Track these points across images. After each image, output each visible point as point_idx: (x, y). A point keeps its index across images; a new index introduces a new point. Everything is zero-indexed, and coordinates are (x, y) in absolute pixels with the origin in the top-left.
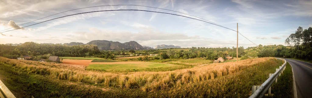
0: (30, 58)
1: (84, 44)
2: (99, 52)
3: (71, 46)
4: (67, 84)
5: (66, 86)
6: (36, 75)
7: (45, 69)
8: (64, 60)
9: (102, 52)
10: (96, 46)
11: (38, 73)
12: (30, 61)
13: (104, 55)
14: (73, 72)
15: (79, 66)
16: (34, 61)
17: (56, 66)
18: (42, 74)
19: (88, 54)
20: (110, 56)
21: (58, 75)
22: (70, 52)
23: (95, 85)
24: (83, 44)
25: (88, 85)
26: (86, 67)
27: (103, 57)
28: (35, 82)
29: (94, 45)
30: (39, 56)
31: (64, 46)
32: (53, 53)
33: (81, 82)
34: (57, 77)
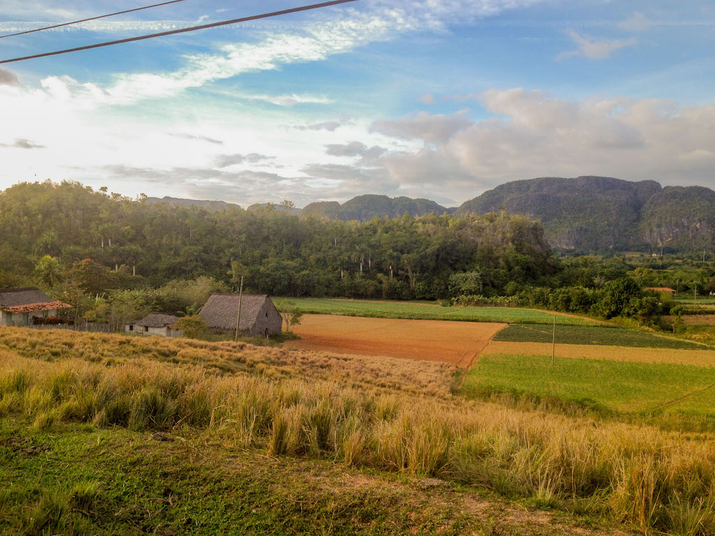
0: (52, 307)
1: (447, 206)
2: (556, 269)
3: (353, 224)
4: (328, 486)
5: (323, 502)
6: (99, 436)
7: (173, 390)
8: (305, 319)
9: (576, 266)
10: (529, 219)
11: (118, 418)
12: (59, 335)
13: (589, 292)
14: (368, 408)
15: (405, 365)
16: (87, 334)
17: (251, 368)
18: (150, 426)
19: (471, 278)
20: (635, 302)
21: (264, 425)
22: (351, 267)
23: (539, 506)
24: (441, 210)
25: (483, 497)
26: (456, 374)
27: (585, 305)
28: (90, 487)
29: (517, 217)
30: (126, 294)
31: (311, 222)
32: (232, 272)
33: (433, 474)
34: (260, 440)
